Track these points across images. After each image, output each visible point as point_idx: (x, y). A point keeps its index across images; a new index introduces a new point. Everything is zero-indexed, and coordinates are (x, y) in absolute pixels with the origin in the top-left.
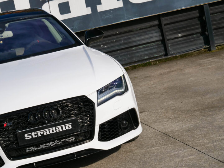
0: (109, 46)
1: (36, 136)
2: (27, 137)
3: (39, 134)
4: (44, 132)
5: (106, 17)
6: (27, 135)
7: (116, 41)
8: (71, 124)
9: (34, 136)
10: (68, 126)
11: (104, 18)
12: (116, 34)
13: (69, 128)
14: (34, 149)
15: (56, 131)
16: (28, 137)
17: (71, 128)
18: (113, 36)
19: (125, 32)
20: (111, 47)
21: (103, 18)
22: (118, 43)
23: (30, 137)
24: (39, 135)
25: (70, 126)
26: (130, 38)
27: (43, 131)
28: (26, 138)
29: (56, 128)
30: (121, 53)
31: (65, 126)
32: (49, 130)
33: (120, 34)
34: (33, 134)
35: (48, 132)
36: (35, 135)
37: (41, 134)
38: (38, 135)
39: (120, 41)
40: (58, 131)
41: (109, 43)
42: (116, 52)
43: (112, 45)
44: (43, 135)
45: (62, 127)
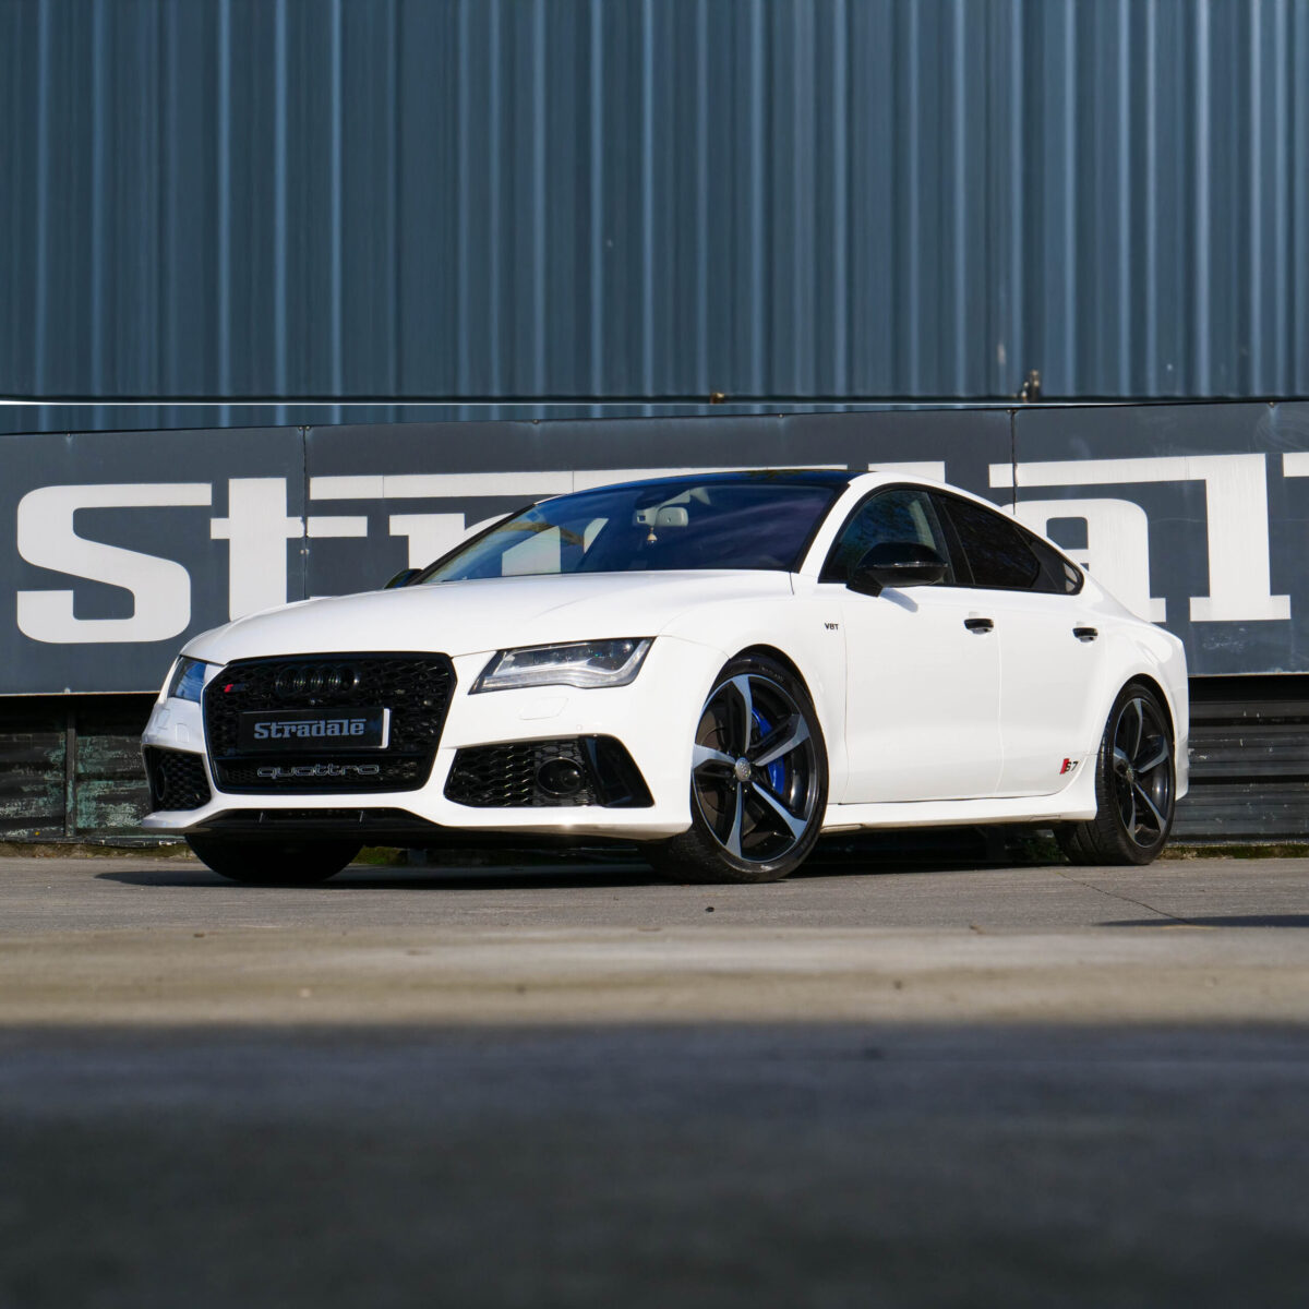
0: (1217, 757)
1: (279, 735)
2: (260, 731)
3: (287, 729)
4: (299, 727)
5: (1218, 645)
6: (261, 727)
7: (1246, 746)
8: (364, 720)
9: (273, 735)
10: (357, 727)
11: (1211, 648)
12: (1251, 721)
13: (357, 731)
14: (276, 772)
15: (325, 732)
16: (261, 734)
17: (361, 733)
18: (1241, 724)
19: (1289, 721)
20: (1223, 763)
21: (1204, 645)
22: (1254, 754)
23: (266, 735)
24: (287, 735)
25: (362, 726)
26: (1302, 745)
27: (297, 725)
28: (257, 736)
29: (326, 724)
30: (1260, 793)
31: (350, 724)
32: (311, 725)
33: (1268, 721)
34: (274, 727)
35: (307, 728)
36: (278, 731)
37: (290, 730)
38: (283, 733)
39: (1260, 746)
40: (329, 733)
41: (1219, 747)
42: (1242, 786)
43: (1227, 755)
44: (293, 735)
45: (341, 725)
